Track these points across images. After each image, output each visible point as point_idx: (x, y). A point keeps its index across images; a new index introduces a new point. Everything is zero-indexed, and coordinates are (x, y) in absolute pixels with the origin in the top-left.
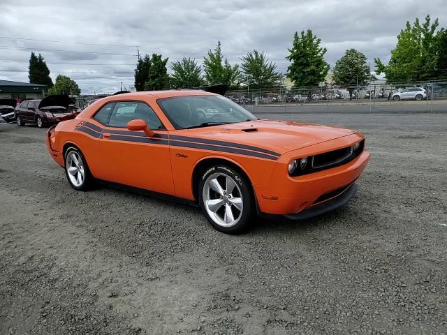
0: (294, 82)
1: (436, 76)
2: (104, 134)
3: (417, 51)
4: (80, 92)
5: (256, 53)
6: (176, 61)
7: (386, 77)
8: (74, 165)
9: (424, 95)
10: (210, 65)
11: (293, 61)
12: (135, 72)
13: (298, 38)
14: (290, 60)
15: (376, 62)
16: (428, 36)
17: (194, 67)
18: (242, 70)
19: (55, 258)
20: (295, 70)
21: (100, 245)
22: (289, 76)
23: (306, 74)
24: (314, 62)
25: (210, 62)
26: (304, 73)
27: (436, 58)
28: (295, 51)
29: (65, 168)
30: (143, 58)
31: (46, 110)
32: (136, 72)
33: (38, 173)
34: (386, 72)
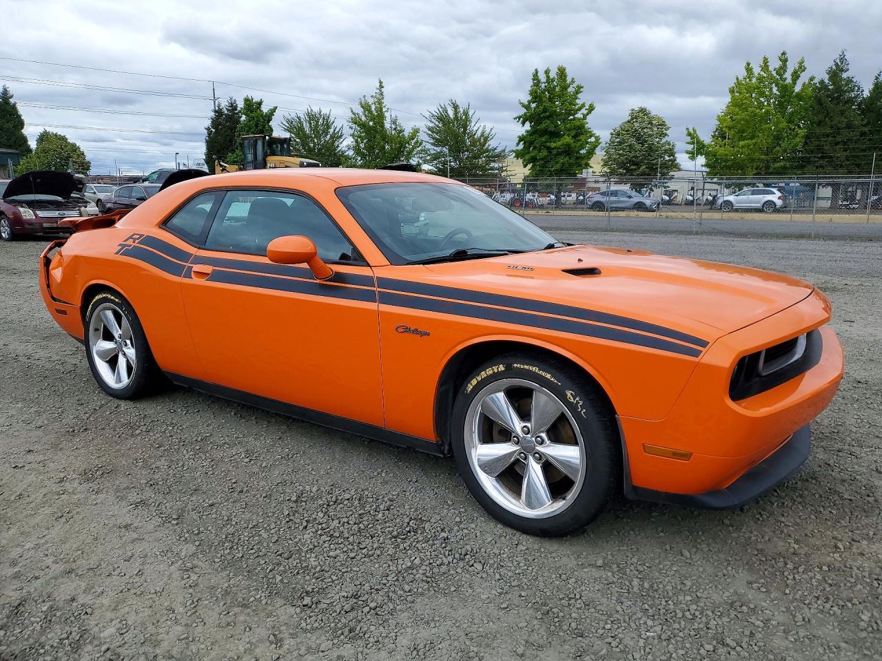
0: (530, 166)
1: (802, 167)
2: (196, 268)
3: (765, 118)
4: (88, 169)
5: (456, 107)
6: (293, 115)
7: (707, 165)
8: (108, 336)
9: (779, 203)
10: (363, 125)
11: (528, 126)
12: (206, 131)
13: (539, 81)
14: (523, 123)
15: (689, 134)
16: (786, 90)
17: (329, 127)
18: (426, 138)
19: (87, 611)
20: (531, 143)
21: (202, 563)
22: (519, 155)
23: (554, 152)
24: (569, 130)
25: (363, 118)
26: (549, 149)
27: (802, 132)
28: (533, 105)
29: (87, 343)
30: (224, 104)
31: (21, 203)
32: (210, 133)
33: (11, 347)
34: (707, 155)
